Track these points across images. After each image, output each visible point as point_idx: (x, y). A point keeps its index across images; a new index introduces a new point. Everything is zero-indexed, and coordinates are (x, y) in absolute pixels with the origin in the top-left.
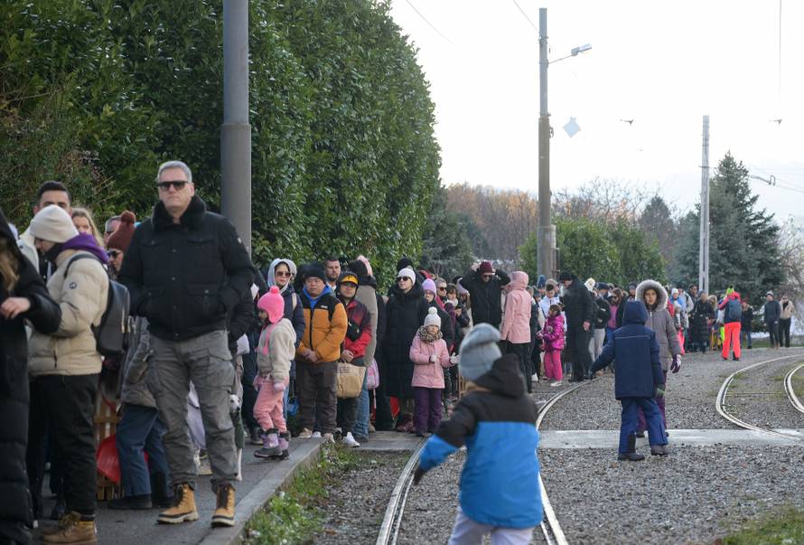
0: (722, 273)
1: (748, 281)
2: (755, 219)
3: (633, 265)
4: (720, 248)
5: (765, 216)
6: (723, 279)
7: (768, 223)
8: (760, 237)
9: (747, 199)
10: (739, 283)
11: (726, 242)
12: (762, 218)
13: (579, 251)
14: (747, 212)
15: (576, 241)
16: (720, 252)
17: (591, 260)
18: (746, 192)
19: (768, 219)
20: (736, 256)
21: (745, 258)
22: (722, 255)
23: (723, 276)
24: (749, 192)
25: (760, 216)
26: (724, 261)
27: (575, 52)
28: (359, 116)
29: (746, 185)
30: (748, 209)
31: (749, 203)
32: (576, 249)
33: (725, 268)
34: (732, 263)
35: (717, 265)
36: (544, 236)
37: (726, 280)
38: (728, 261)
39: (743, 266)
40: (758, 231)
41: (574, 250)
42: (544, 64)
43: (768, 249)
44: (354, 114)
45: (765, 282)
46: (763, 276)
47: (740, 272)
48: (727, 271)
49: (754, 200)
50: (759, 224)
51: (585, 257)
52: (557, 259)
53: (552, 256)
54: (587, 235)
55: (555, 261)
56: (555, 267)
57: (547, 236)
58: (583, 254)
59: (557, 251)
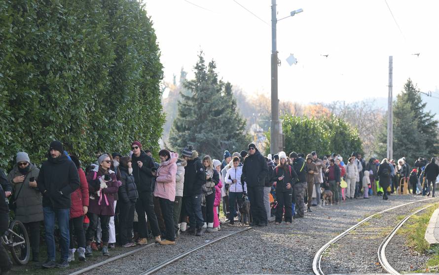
0: (404, 148)
1: (420, 152)
2: (424, 117)
3: (340, 144)
4: (403, 133)
5: (430, 115)
6: (404, 151)
7: (432, 119)
8: (427, 127)
9: (420, 105)
10: (414, 154)
11: (406, 130)
12: (429, 116)
13: (301, 135)
14: (420, 113)
15: (299, 130)
16: (403, 136)
17: (309, 141)
18: (420, 101)
19: (432, 117)
20: (412, 138)
21: (417, 139)
22: (404, 137)
23: (404, 149)
24: (421, 101)
25: (427, 115)
26: (405, 141)
27: (293, 14)
28: (63, 39)
29: (419, 98)
30: (421, 111)
31: (421, 107)
32: (299, 134)
33: (406, 145)
34: (411, 142)
35: (401, 143)
36: (274, 126)
37: (406, 152)
38: (408, 141)
39: (416, 143)
40: (427, 124)
41: (297, 135)
42: (274, 21)
43: (432, 134)
44: (59, 38)
45: (430, 152)
46: (428, 149)
47: (414, 147)
48: (407, 146)
49: (424, 106)
50: (427, 120)
51: (305, 139)
52: (283, 140)
53: (279, 138)
54: (306, 126)
55: (282, 142)
56: (282, 145)
57: (276, 126)
58: (303, 137)
59: (283, 135)
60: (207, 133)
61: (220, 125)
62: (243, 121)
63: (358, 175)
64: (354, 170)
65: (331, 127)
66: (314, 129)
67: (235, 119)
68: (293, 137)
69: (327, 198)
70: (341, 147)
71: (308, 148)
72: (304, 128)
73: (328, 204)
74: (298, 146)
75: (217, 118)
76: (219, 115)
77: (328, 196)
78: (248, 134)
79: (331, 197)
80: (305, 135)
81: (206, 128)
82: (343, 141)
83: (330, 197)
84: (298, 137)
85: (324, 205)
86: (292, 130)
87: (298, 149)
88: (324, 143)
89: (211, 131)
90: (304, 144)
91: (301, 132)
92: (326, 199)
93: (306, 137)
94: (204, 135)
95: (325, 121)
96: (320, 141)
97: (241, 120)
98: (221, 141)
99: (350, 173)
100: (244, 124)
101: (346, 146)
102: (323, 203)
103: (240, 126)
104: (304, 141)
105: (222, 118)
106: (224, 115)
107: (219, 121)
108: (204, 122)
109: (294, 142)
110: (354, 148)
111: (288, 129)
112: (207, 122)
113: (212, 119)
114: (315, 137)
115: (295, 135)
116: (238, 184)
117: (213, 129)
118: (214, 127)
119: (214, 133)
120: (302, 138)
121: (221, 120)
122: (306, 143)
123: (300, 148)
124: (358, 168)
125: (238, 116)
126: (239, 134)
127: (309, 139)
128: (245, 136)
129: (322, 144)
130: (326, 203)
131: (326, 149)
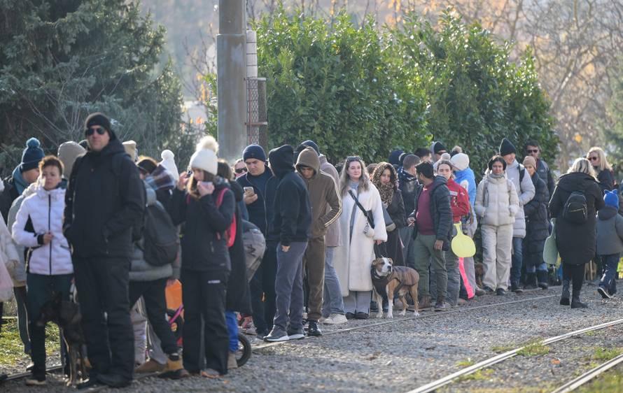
3: (469, 110)
13: (326, 83)
15: (322, 64)
17: (354, 101)
32: (319, 79)
36: (229, 52)
41: (314, 81)
51: (339, 95)
52: (261, 100)
53: (245, 92)
54: (345, 51)
55: (255, 105)
56: (257, 115)
57: (236, 55)
58: (334, 88)
59: (260, 83)
60: (20, 76)
61: (68, 49)
62: (151, 34)
63: (522, 215)
64: (507, 196)
65: (440, 54)
66: (372, 60)
67: (124, 27)
68: (299, 90)
69: (402, 293)
70: (472, 120)
71: (352, 124)
72: (338, 59)
73: (404, 313)
74: (316, 119)
75: (55, 24)
76: (64, 16)
77: (402, 284)
78: (167, 79)
79: (415, 290)
80: (339, 82)
81: (19, 58)
82: (481, 100)
83: (410, 287)
84: (318, 87)
85: (390, 313)
86: (296, 66)
87: (317, 130)
88: (410, 107)
89: (35, 68)
90: (338, 112)
91: (326, 70)
92: (396, 295)
93: (342, 88)
94: (11, 80)
95: (421, 35)
96: (392, 102)
97: (144, 29)
98: (70, 103)
99: (493, 206)
100: (156, 42)
101: (489, 119)
102: (385, 311)
103: (142, 50)
104: (338, 103)
105: (72, 24)
106: (78, 13)
107: (63, 36)
108: (10, 38)
109: (304, 104)
110: (519, 123)
111: (284, 62)
112: (22, 36)
113: (38, 29)
114: (375, 88)
115: (307, 82)
116: (57, 246)
117: (46, 63)
118: (45, 54)
119: (47, 76)
120: (329, 90)
121: (70, 31)
122: (342, 109)
123: (322, 125)
124: (522, 191)
125: (133, 16)
126: (132, 76)
127: (353, 94)
128: (157, 85)
129: (403, 109)
130: (396, 309)
131: (415, 126)
